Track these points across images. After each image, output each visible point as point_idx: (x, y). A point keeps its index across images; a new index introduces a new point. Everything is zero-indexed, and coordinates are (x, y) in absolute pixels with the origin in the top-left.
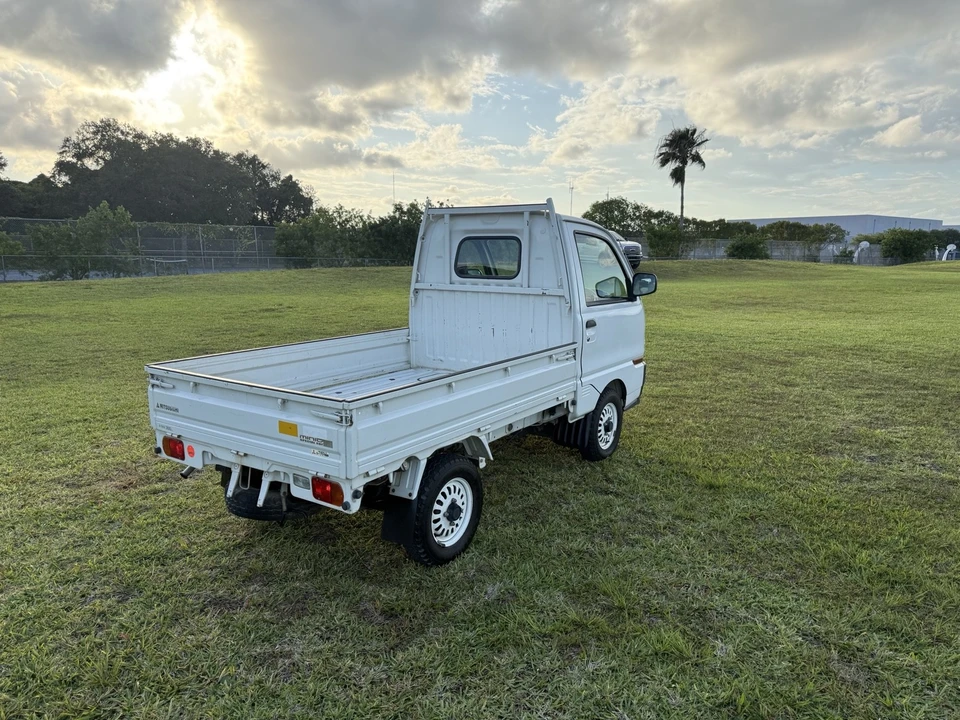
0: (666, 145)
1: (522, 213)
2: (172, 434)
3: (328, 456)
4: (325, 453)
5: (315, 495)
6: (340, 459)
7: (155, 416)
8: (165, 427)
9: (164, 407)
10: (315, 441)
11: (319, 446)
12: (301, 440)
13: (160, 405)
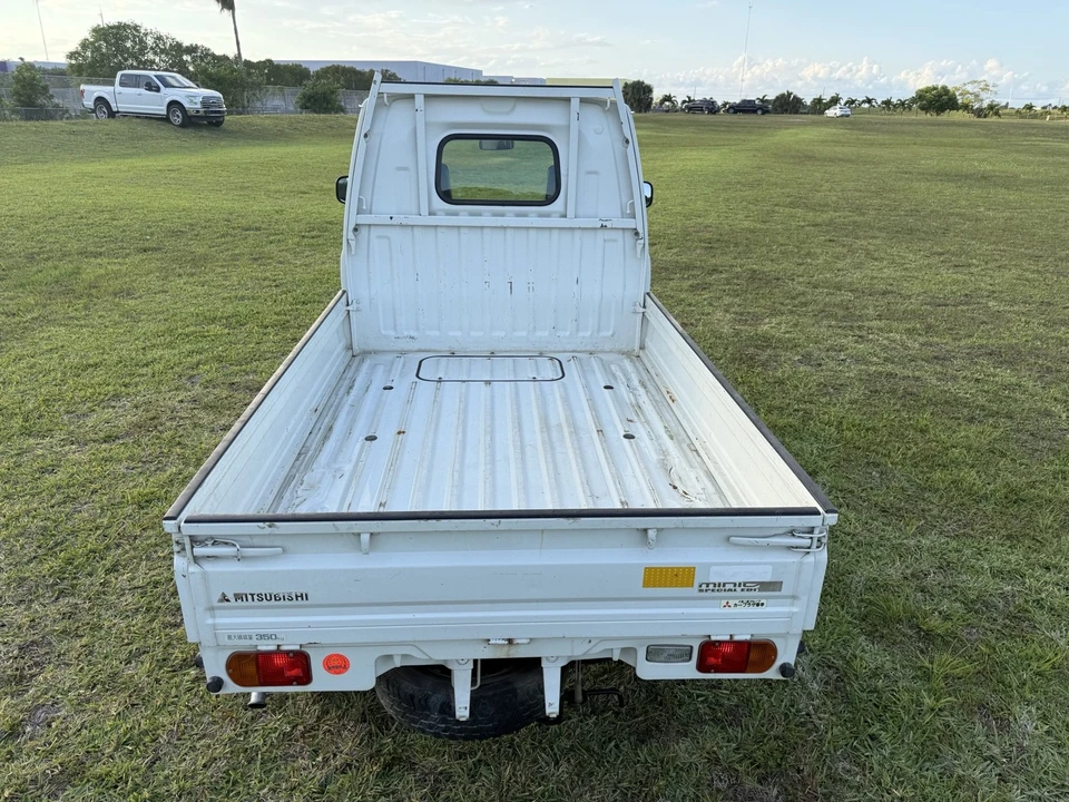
2: (278, 646)
3: (762, 604)
4: (756, 601)
5: (701, 667)
6: (792, 605)
7: (210, 621)
8: (254, 637)
9: (250, 597)
10: (737, 588)
11: (746, 593)
12: (701, 591)
13: (235, 595)
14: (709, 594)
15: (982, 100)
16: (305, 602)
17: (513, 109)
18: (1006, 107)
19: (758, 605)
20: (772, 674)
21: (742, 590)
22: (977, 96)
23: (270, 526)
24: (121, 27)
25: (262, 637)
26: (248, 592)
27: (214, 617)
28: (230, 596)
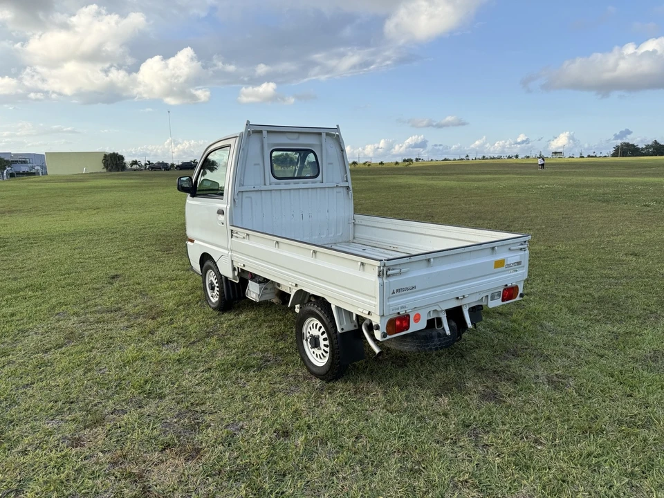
1: (320, 134)
2: (405, 311)
3: (517, 271)
5: (503, 300)
6: (523, 270)
7: (388, 304)
8: (400, 308)
9: (400, 290)
10: (513, 265)
11: (514, 267)
12: (506, 267)
13: (397, 290)
14: (507, 269)
16: (415, 290)
26: (400, 288)
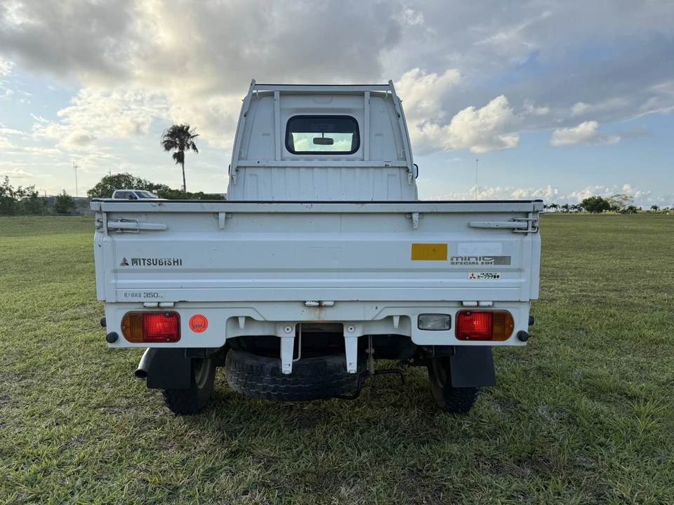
0: (168, 135)
2: (159, 303)
3: (498, 277)
4: (493, 274)
5: (460, 335)
6: (520, 278)
7: (113, 281)
8: (143, 295)
9: (142, 261)
10: (478, 261)
11: (485, 266)
12: (453, 263)
13: (132, 260)
14: (459, 266)
15: (625, 206)
16: (179, 267)
17: (331, 100)
18: (640, 209)
19: (495, 277)
20: (512, 341)
21: (482, 263)
22: (621, 203)
23: (159, 205)
24: (119, 176)
25: (148, 295)
26: (141, 258)
27: (116, 278)
28: (129, 261)
